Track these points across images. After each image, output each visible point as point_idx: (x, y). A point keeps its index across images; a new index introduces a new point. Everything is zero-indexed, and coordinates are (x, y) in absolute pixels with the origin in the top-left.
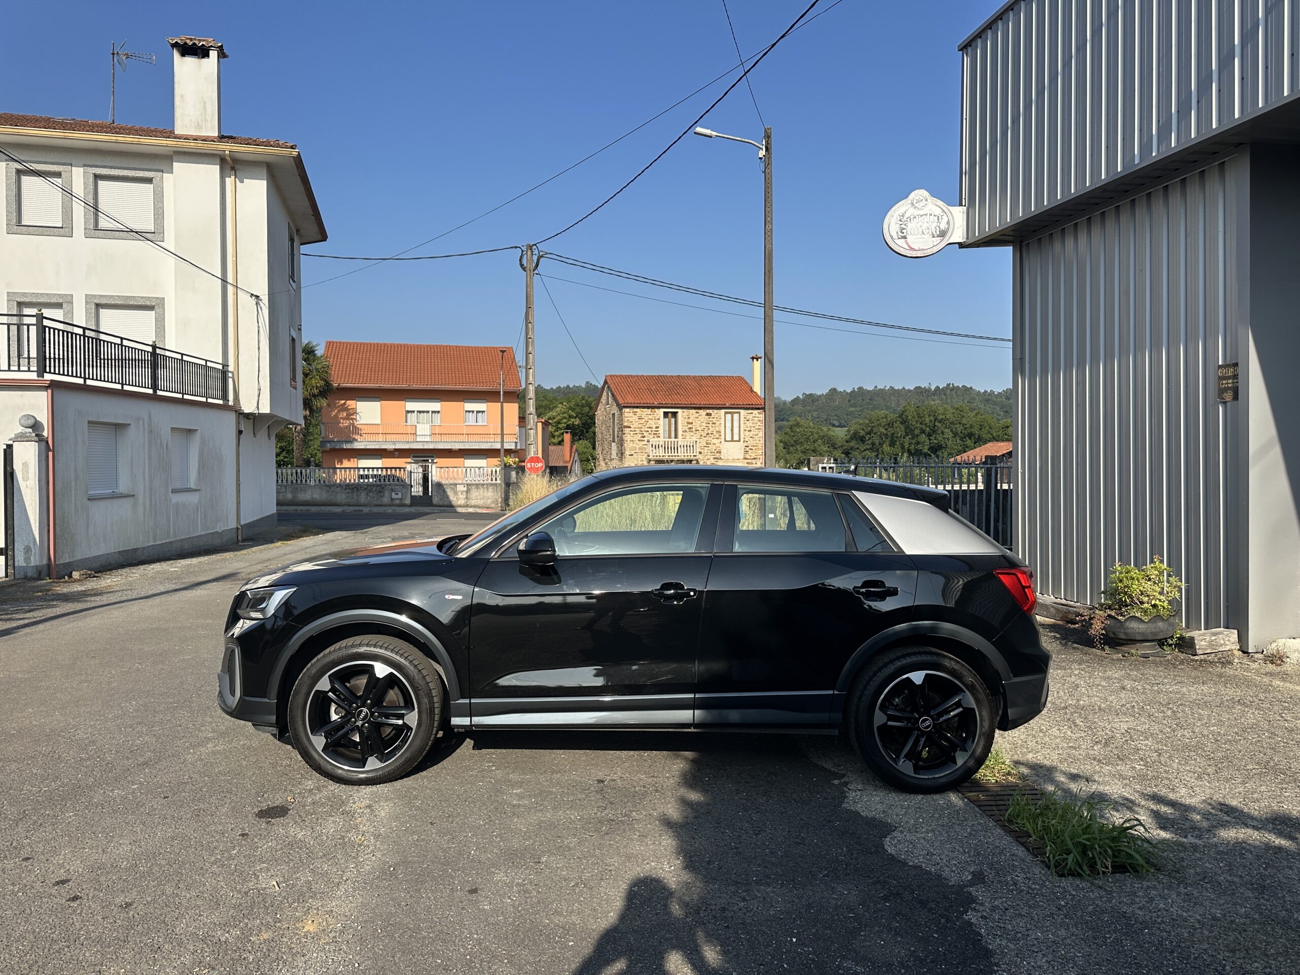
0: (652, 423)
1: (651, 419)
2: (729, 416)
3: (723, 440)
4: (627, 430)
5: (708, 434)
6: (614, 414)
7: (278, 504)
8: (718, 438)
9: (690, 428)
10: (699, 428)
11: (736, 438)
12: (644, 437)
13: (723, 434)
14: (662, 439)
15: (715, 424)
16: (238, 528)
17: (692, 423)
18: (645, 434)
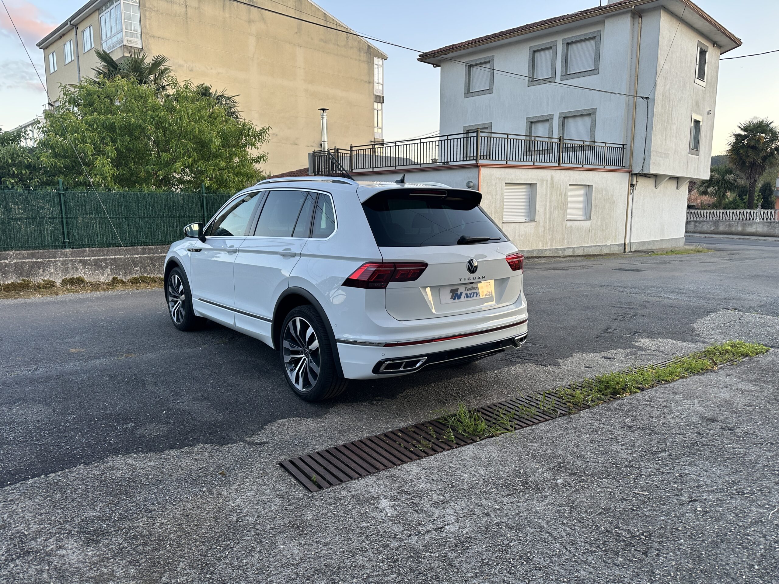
7: (686, 232)
16: (625, 244)
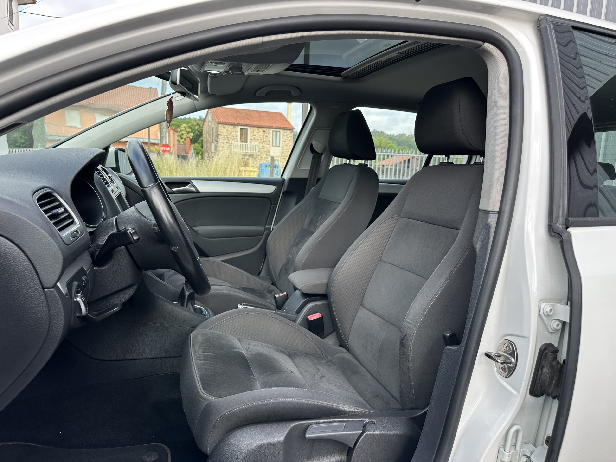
0: (234, 134)
1: (233, 132)
2: (274, 133)
3: (271, 145)
4: (220, 137)
5: (263, 142)
6: (213, 128)
8: (268, 144)
9: (254, 138)
10: (259, 139)
11: (278, 145)
12: (229, 141)
13: (271, 142)
14: (239, 143)
15: (267, 136)
17: (255, 135)
18: (230, 139)
